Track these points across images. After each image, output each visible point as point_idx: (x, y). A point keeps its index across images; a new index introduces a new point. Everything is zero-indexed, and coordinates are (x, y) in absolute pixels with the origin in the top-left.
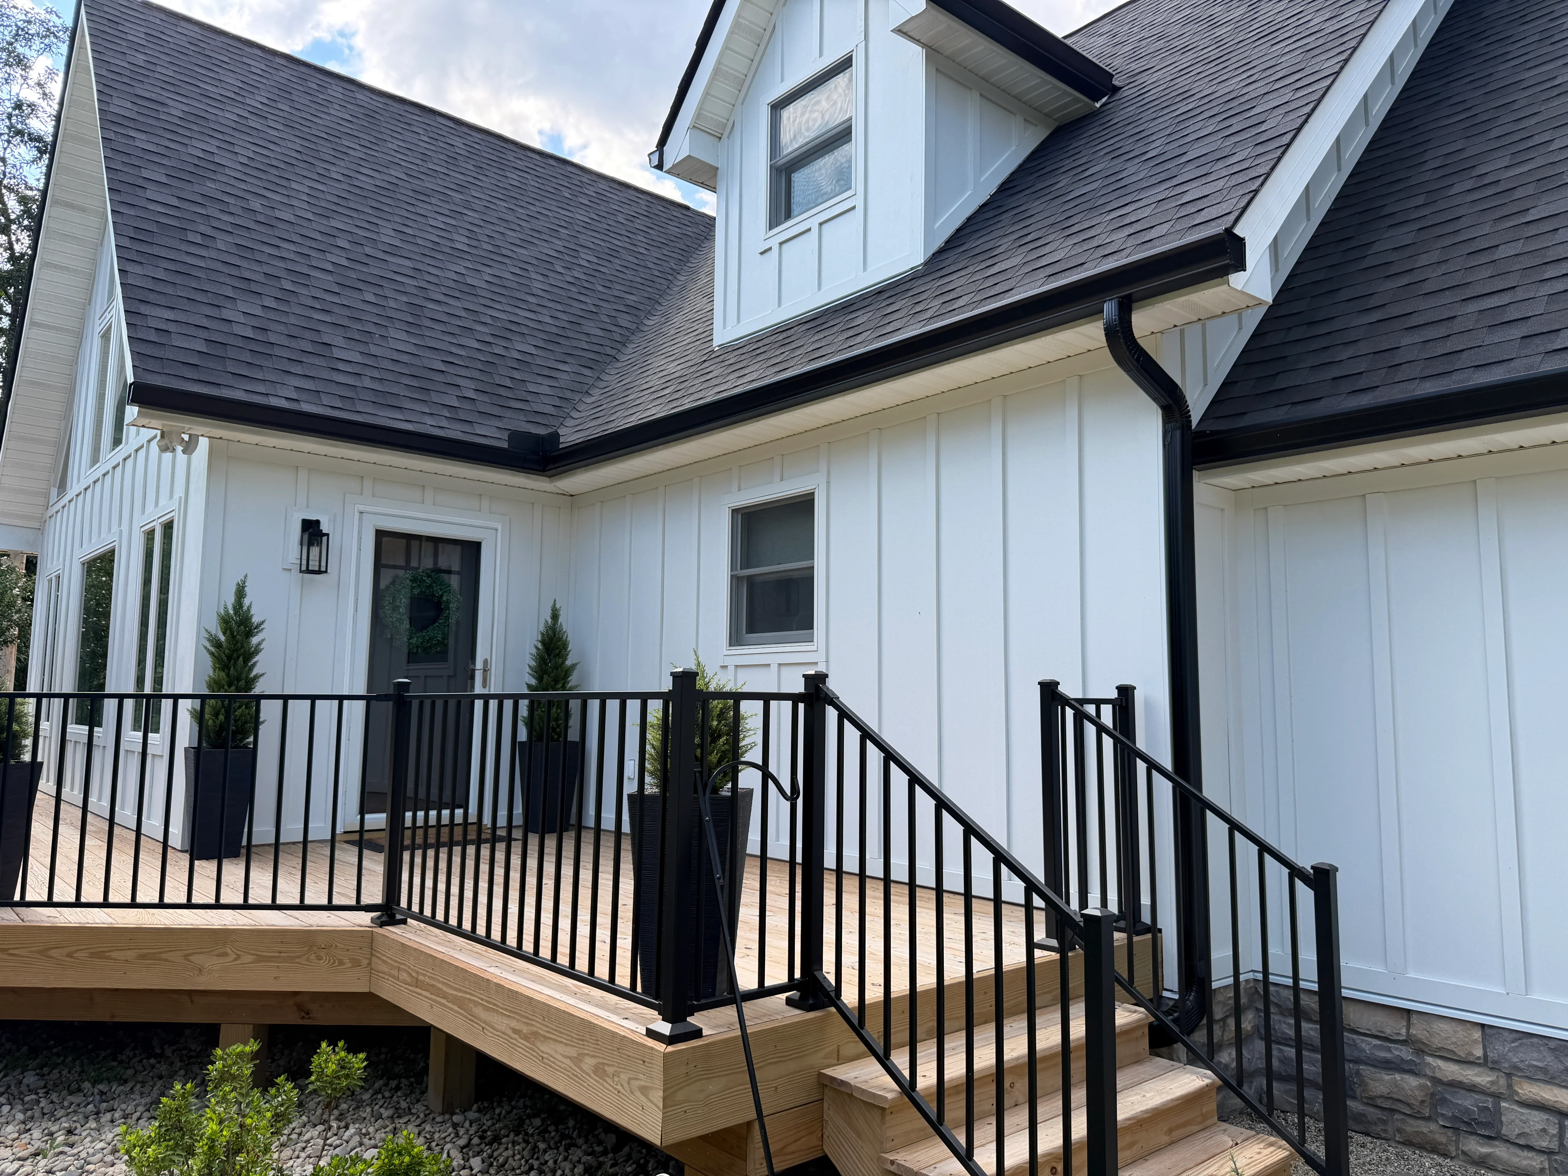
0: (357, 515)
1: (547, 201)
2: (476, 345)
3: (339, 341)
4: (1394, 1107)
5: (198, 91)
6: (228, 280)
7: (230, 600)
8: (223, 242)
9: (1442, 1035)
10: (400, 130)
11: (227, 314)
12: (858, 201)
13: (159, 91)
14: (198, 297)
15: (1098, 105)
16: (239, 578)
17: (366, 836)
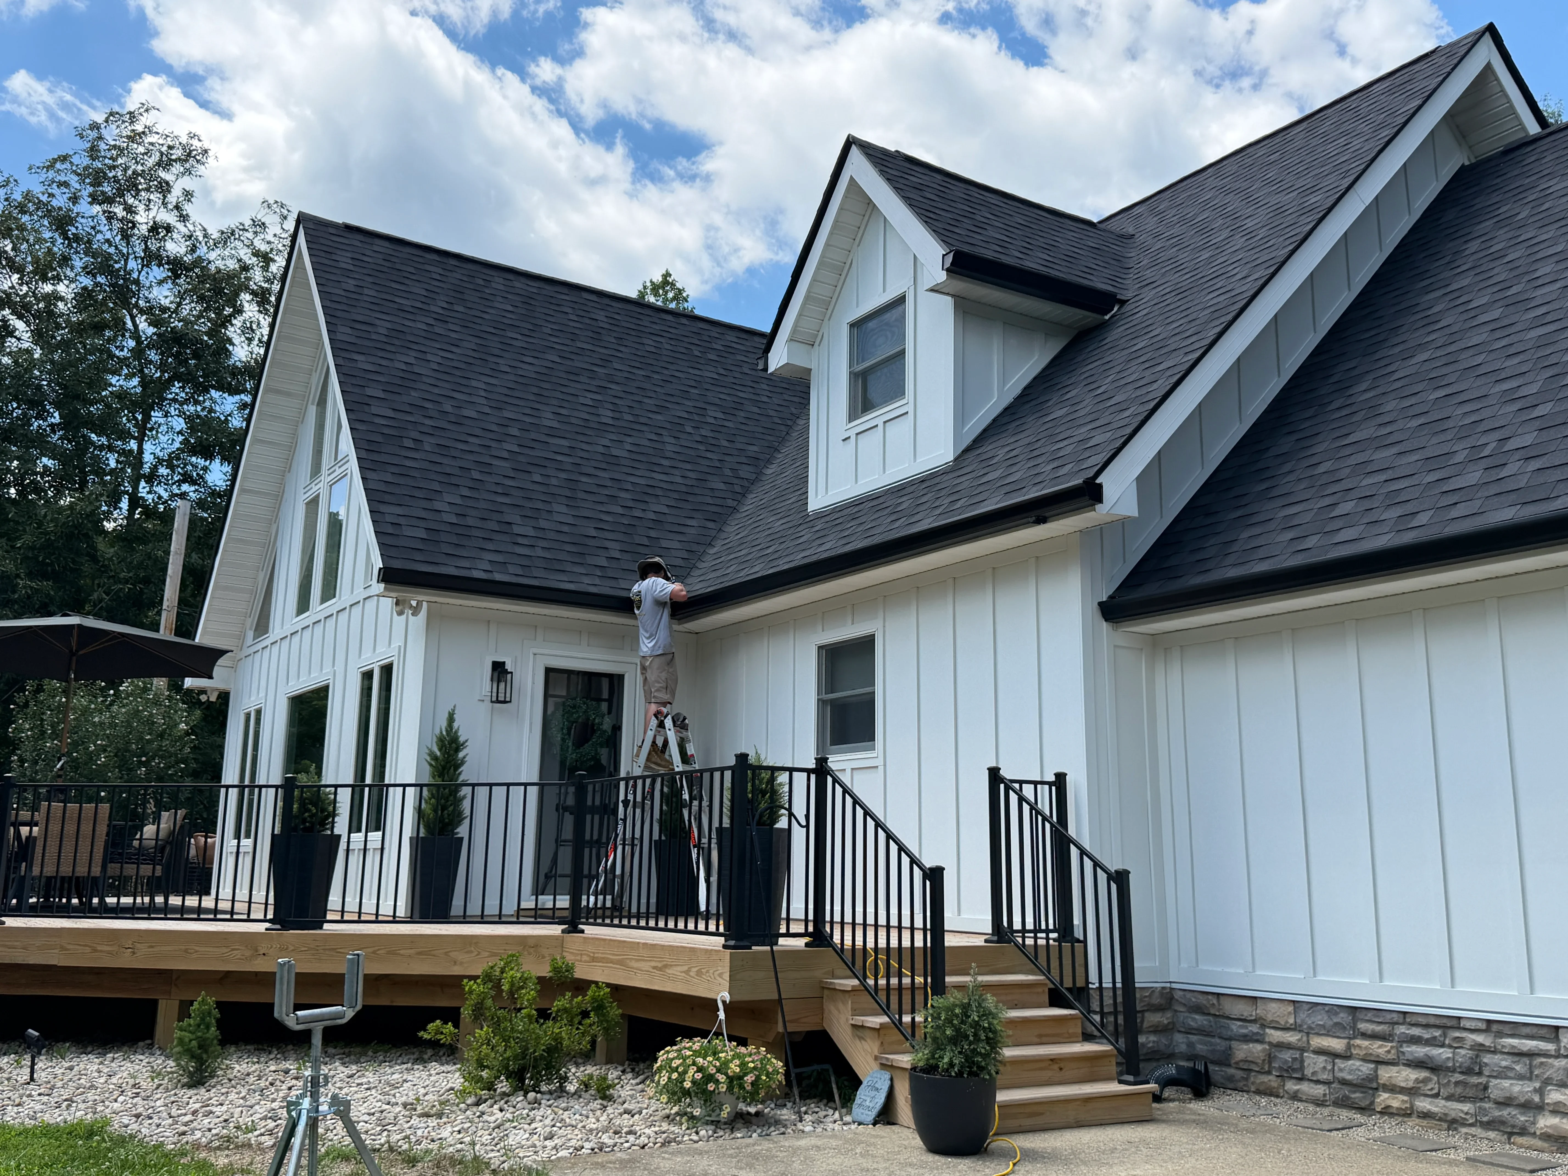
0: (532, 656)
1: (679, 362)
2: (620, 510)
3: (517, 519)
4: (1250, 1068)
5: (396, 306)
6: (434, 477)
7: (444, 724)
8: (428, 443)
9: (1273, 1012)
10: (552, 313)
11: (438, 505)
12: (910, 408)
13: (368, 312)
14: (417, 493)
15: (1107, 317)
16: (450, 708)
17: (539, 912)
